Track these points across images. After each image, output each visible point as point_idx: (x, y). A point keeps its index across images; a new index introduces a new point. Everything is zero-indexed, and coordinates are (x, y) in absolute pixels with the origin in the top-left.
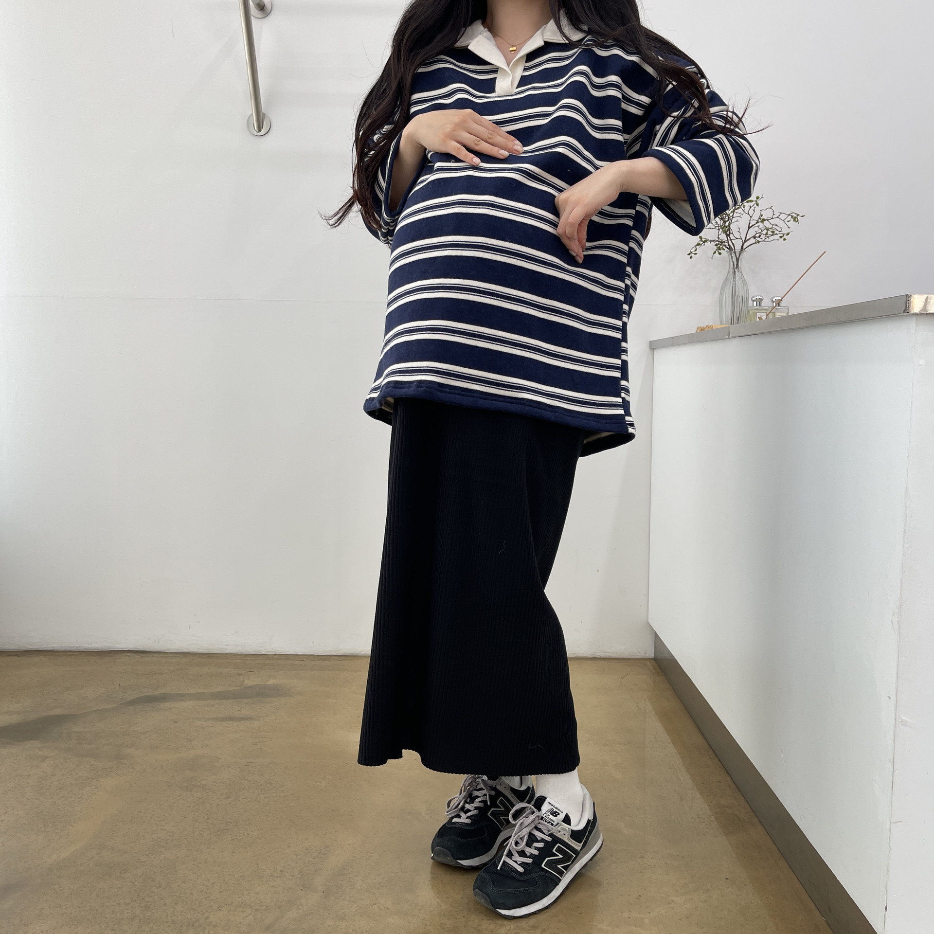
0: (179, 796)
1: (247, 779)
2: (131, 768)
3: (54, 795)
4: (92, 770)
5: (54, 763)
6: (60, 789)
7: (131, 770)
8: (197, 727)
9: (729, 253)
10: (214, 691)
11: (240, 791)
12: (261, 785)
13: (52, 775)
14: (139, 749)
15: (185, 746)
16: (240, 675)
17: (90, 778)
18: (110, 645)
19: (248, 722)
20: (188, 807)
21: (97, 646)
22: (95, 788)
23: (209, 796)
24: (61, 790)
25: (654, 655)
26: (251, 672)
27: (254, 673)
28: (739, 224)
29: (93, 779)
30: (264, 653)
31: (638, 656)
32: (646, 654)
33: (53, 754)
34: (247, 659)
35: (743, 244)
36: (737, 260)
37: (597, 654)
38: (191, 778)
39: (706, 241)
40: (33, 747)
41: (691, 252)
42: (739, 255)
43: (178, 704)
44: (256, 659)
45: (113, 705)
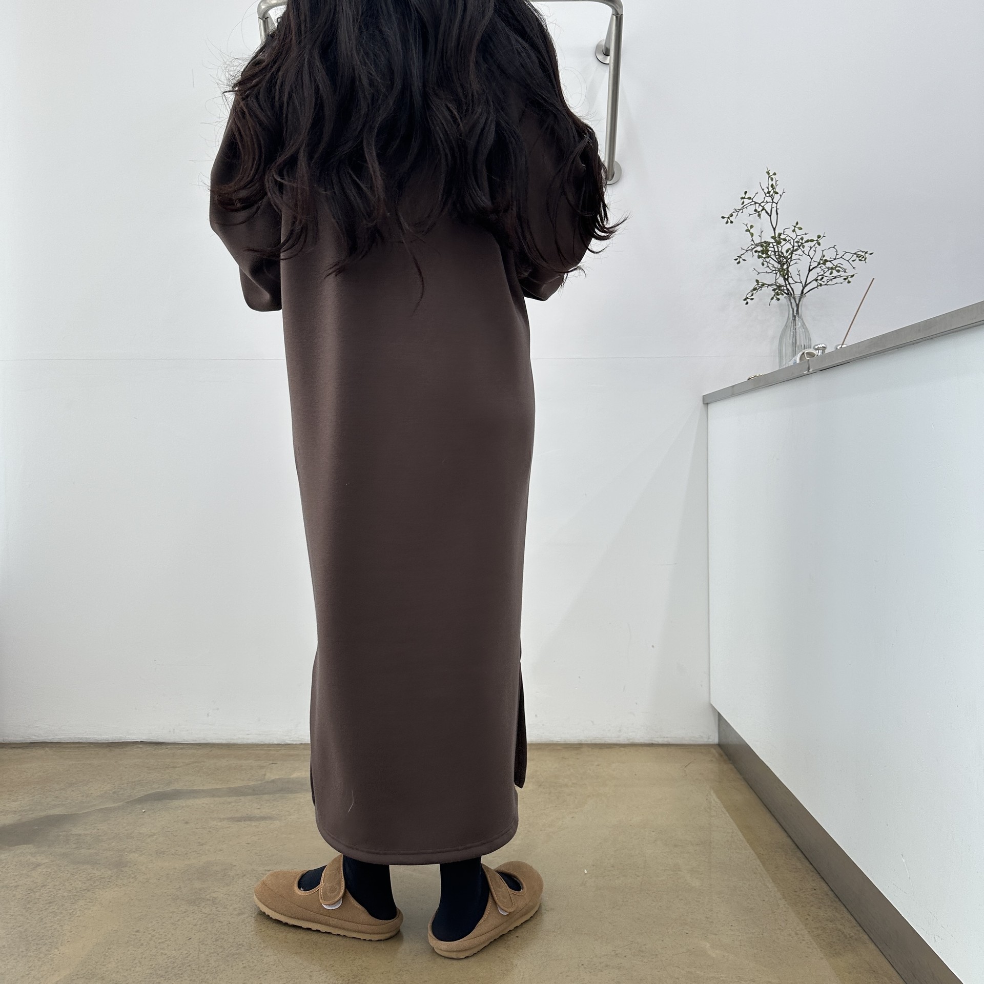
0: (185, 912)
2: (133, 878)
3: (42, 911)
4: (88, 880)
5: (47, 872)
6: (50, 903)
7: (132, 880)
8: (211, 828)
9: (788, 299)
10: (233, 786)
13: (43, 886)
14: (144, 854)
15: (195, 851)
16: (261, 767)
17: (86, 890)
18: (122, 735)
19: (267, 822)
20: (195, 925)
21: (107, 736)
22: (89, 902)
23: (220, 911)
24: (51, 905)
25: (718, 740)
26: (274, 765)
27: (276, 765)
28: (799, 267)
29: (88, 890)
30: (289, 742)
31: (701, 741)
32: (709, 739)
33: (47, 861)
34: (270, 750)
35: (804, 288)
36: (798, 306)
37: (654, 739)
38: (200, 890)
39: (763, 285)
40: (25, 853)
41: (747, 298)
42: (800, 301)
43: (191, 802)
44: (280, 750)
45: (119, 804)
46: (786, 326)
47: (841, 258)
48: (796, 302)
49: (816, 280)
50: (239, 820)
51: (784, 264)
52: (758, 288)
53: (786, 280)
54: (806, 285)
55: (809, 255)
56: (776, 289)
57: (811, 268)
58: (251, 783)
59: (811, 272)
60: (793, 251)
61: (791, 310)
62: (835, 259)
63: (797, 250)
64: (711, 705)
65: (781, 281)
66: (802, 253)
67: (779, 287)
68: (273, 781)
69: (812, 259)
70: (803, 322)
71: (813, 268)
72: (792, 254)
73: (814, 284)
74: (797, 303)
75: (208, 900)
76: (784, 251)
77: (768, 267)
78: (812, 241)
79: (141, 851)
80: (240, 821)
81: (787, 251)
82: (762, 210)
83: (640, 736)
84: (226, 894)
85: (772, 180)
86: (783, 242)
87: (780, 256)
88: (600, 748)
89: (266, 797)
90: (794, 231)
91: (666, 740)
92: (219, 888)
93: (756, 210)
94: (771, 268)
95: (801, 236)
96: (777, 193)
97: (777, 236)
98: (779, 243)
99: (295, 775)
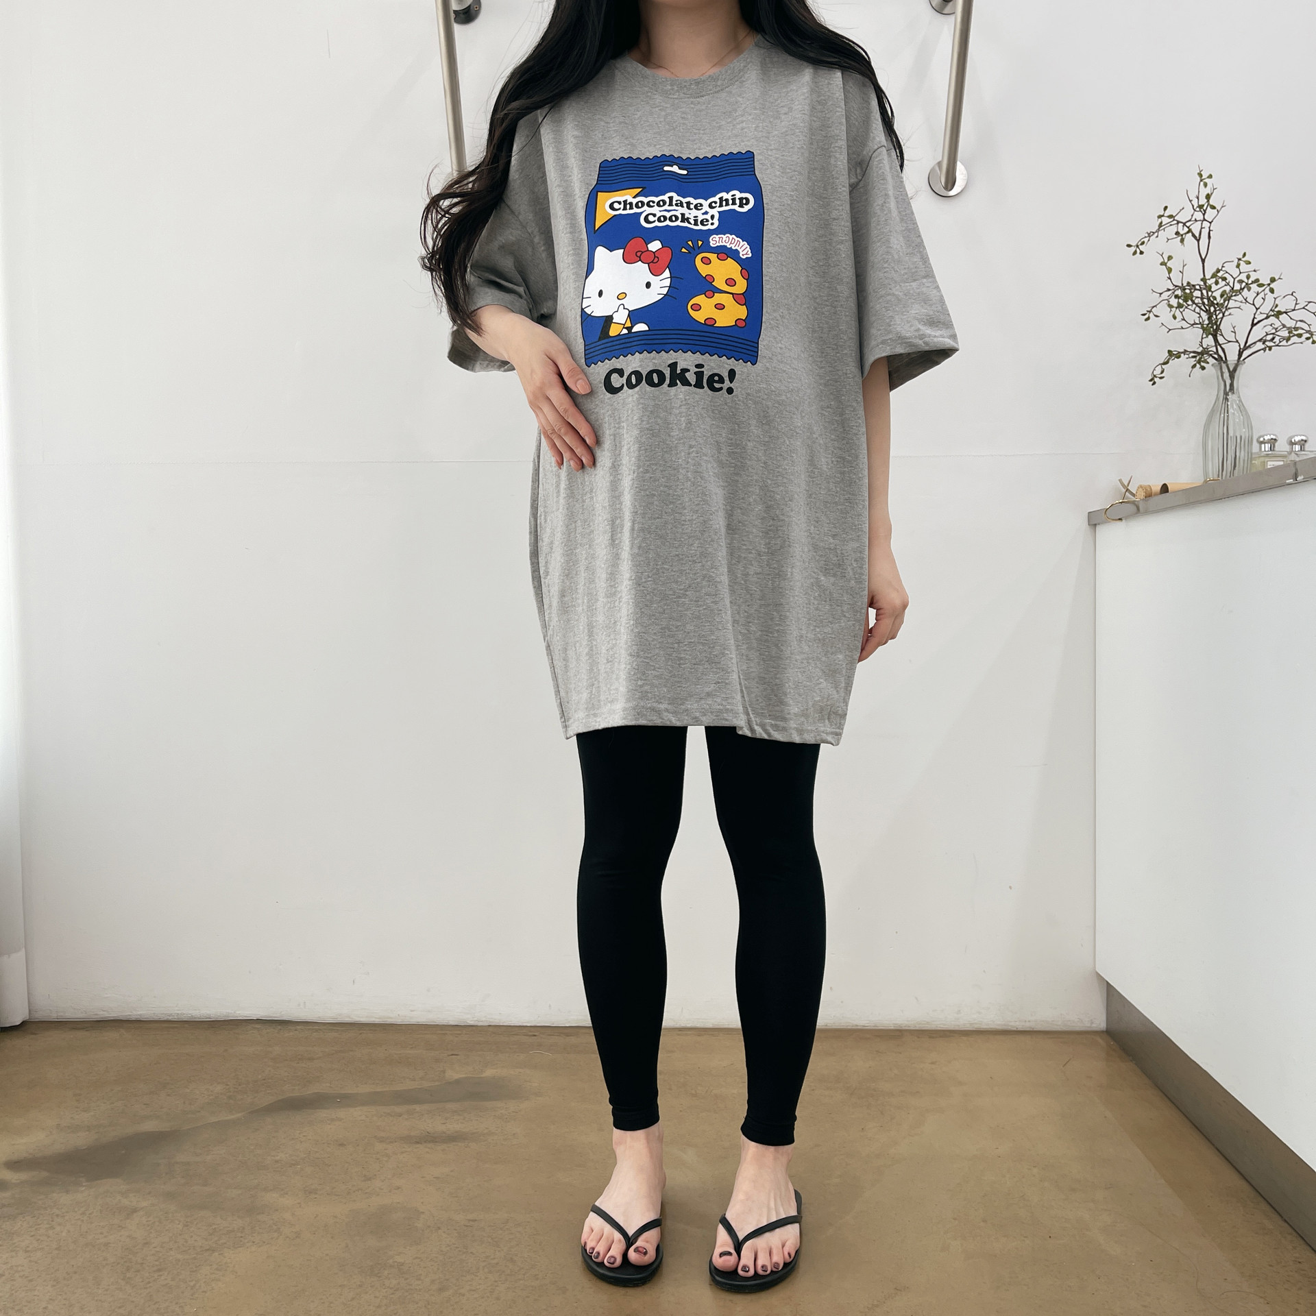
0: (360, 1286)
1: (471, 1253)
2: (275, 1231)
3: (149, 1283)
4: (211, 1235)
5: (147, 1221)
6: (159, 1270)
7: (276, 1235)
8: (378, 1153)
9: (1219, 367)
10: (399, 1087)
11: (462, 1276)
12: (497, 1264)
13: (147, 1243)
14: (287, 1194)
15: (361, 1190)
16: (437, 1060)
17: (207, 1250)
18: (230, 1011)
19: (460, 1144)
20: (379, 1307)
21: (208, 1012)
22: (217, 1269)
23: (411, 1285)
24: (161, 1273)
25: (1105, 1026)
26: (453, 1056)
27: (458, 1057)
28: (1236, 321)
29: (213, 1251)
30: (472, 1023)
31: (1079, 1027)
32: (1092, 1023)
33: (144, 1204)
34: (446, 1034)
35: (1242, 351)
36: (1232, 376)
37: (1011, 1024)
38: (378, 1251)
40: (113, 1190)
41: (1154, 376)
42: (1235, 372)
43: (342, 1113)
44: (459, 1034)
45: (239, 1115)
46: (1213, 411)
47: (1304, 308)
48: (1229, 371)
49: (1262, 340)
53: (1216, 338)
54: (1246, 348)
55: (1253, 304)
57: (1255, 321)
58: (426, 1084)
59: (1254, 328)
60: (1231, 295)
61: (1221, 383)
62: (1294, 310)
64: (1099, 974)
65: (1209, 341)
68: (458, 1082)
69: (1257, 309)
70: (1240, 400)
71: (1259, 322)
73: (1260, 346)
74: (1232, 372)
79: (282, 1190)
80: (418, 1143)
82: (1187, 232)
83: (991, 1018)
84: (416, 1258)
85: (1205, 185)
88: (930, 1037)
89: (450, 1106)
90: (1237, 266)
91: (1028, 1024)
92: (405, 1248)
93: (1177, 233)
99: (489, 1073)
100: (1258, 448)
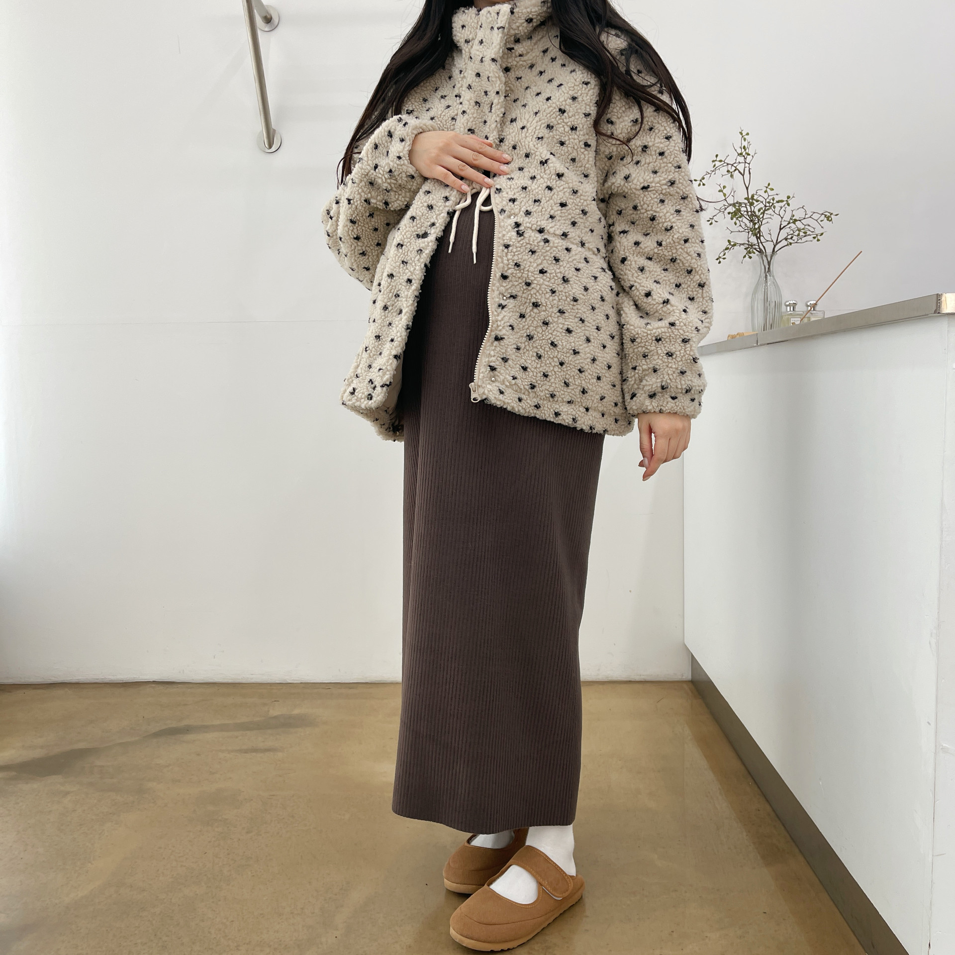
0: (200, 831)
1: (269, 813)
2: (153, 803)
3: (75, 832)
4: (113, 805)
5: (76, 799)
7: (153, 805)
8: (220, 759)
9: (760, 257)
10: (238, 722)
11: (261, 825)
12: (283, 818)
13: (74, 811)
14: (161, 782)
15: (207, 779)
16: (266, 704)
17: (111, 814)
18: (135, 677)
19: (271, 753)
20: (210, 842)
21: (122, 677)
22: (116, 824)
23: (230, 830)
24: (82, 826)
25: (690, 678)
26: (276, 702)
27: (279, 702)
28: (770, 226)
29: (114, 814)
30: (290, 682)
31: (674, 678)
32: (683, 676)
33: (75, 789)
34: (273, 688)
35: (775, 246)
36: (769, 263)
37: (631, 677)
38: (213, 813)
39: (735, 245)
40: (55, 782)
41: (720, 257)
42: (771, 259)
43: (201, 736)
44: (282, 688)
45: (137, 738)
46: (758, 284)
47: (810, 217)
48: (767, 259)
49: (786, 239)
50: (246, 751)
51: (756, 223)
52: (730, 247)
53: (758, 238)
54: (777, 243)
55: (779, 215)
56: (748, 248)
57: (782, 226)
58: (257, 719)
59: (782, 231)
60: (765, 210)
61: (763, 267)
62: (804, 218)
63: (768, 209)
64: (686, 646)
65: (753, 240)
66: (773, 213)
67: (752, 245)
68: (275, 717)
69: (782, 218)
70: (774, 279)
71: (784, 227)
72: (763, 213)
73: (784, 243)
74: (769, 260)
75: (221, 821)
76: (756, 210)
77: (740, 226)
78: (782, 201)
79: (159, 780)
80: (246, 753)
81: (759, 211)
82: (735, 170)
83: (618, 673)
85: (745, 140)
86: (756, 203)
87: (752, 215)
89: (269, 731)
90: (766, 192)
91: (642, 677)
93: (728, 171)
94: (744, 226)
95: (772, 197)
96: (749, 155)
97: (750, 197)
98: (751, 204)
99: (296, 711)
100: (785, 310)
